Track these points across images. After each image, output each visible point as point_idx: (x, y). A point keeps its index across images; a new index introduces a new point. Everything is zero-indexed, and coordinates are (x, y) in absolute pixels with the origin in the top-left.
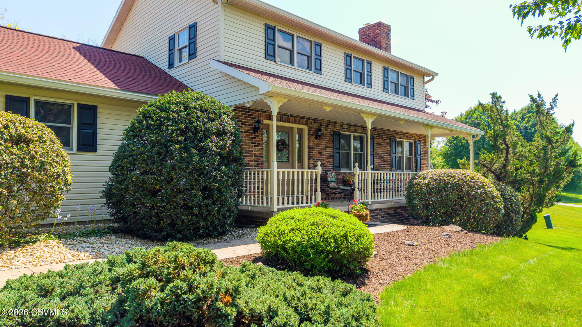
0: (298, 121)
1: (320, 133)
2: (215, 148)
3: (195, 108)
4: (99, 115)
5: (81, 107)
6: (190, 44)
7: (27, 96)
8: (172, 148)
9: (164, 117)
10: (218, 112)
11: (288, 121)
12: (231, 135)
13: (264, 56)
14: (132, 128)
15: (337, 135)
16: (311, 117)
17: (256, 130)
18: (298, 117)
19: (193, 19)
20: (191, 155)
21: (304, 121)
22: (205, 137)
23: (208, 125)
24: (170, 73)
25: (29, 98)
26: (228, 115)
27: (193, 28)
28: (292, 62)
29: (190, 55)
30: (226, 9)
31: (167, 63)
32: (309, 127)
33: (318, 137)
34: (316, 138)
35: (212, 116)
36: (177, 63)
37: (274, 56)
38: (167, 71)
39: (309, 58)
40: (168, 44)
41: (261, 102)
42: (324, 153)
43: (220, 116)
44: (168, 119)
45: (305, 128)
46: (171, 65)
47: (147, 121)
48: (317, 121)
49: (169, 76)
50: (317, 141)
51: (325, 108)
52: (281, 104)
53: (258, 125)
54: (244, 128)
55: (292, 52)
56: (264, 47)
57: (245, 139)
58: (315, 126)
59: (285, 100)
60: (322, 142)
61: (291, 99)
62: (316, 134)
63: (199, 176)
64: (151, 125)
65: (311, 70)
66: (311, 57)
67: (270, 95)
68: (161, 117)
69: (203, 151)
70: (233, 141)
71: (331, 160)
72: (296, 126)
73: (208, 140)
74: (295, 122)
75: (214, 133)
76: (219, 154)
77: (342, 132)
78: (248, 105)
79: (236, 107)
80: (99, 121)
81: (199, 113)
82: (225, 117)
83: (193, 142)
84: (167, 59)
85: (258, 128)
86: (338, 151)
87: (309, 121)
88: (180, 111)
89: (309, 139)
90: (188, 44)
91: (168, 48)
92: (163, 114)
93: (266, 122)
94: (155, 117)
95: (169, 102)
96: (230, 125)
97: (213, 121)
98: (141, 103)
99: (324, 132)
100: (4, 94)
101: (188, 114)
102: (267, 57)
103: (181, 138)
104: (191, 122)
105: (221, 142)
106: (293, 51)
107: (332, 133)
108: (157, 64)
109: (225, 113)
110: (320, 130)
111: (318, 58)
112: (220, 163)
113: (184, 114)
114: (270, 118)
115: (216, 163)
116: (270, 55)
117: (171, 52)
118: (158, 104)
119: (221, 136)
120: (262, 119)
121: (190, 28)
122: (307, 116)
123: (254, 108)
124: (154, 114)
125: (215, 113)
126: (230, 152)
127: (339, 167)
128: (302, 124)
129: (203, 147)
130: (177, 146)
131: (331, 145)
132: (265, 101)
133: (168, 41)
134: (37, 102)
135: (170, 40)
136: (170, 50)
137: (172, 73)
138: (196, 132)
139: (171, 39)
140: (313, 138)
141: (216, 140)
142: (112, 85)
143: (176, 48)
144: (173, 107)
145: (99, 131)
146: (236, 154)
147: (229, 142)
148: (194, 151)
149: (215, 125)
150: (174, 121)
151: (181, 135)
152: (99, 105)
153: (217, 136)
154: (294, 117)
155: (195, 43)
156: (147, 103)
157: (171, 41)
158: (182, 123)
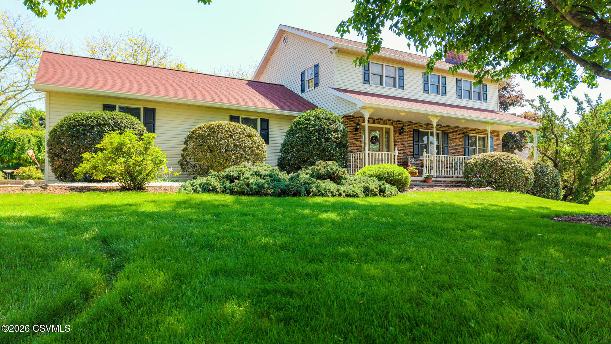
0: (386, 123)
1: (402, 131)
2: (333, 139)
3: (322, 118)
4: (270, 124)
5: (262, 120)
6: (315, 77)
7: (238, 115)
8: (313, 139)
9: (307, 124)
10: (334, 120)
11: (379, 123)
12: (341, 132)
13: (362, 81)
14: (291, 130)
15: (416, 132)
16: (395, 120)
17: (356, 129)
18: (386, 120)
19: (318, 61)
20: (321, 142)
21: (390, 123)
22: (328, 133)
23: (329, 127)
24: (302, 96)
25: (239, 117)
26: (340, 121)
27: (317, 67)
28: (381, 83)
29: (315, 84)
30: (338, 55)
31: (300, 89)
32: (394, 127)
33: (401, 133)
34: (400, 134)
35: (331, 122)
36: (306, 90)
37: (369, 81)
38: (300, 94)
39: (395, 79)
40: (300, 77)
41: (359, 112)
42: (406, 145)
43: (335, 122)
44: (309, 124)
45: (392, 127)
46: (303, 91)
47: (299, 126)
48: (400, 122)
49: (302, 98)
50: (400, 137)
51: (400, 113)
52: (371, 113)
53: (358, 127)
54: (349, 129)
55: (381, 77)
56: (362, 76)
57: (350, 135)
58: (399, 126)
59: (373, 110)
60: (405, 137)
61: (377, 109)
62: (400, 131)
63: (325, 153)
64: (301, 128)
65: (396, 87)
66: (396, 78)
67: (364, 108)
68: (306, 124)
69: (327, 140)
70: (343, 135)
71: (412, 150)
72: (385, 126)
73: (330, 134)
74: (384, 124)
75: (332, 131)
76: (336, 142)
77: (420, 130)
78: (351, 115)
79: (344, 116)
80: (270, 127)
81: (325, 121)
82: (338, 122)
83: (322, 136)
84: (300, 87)
85: (358, 129)
86: (418, 143)
87: (395, 123)
88: (315, 120)
89: (394, 135)
90: (314, 77)
91: (300, 79)
92: (307, 122)
93: (363, 124)
94: (303, 124)
95: (309, 116)
96: (341, 126)
97: (332, 124)
98: (295, 117)
99: (406, 129)
100: (229, 115)
101: (319, 122)
102: (365, 82)
103: (316, 134)
104: (321, 126)
105: (336, 135)
106: (383, 76)
107: (412, 130)
108: (292, 90)
109: (338, 120)
110: (402, 128)
111: (402, 77)
112: (336, 147)
113: (317, 121)
114: (364, 122)
115: (334, 146)
116: (366, 80)
117: (302, 82)
118: (304, 117)
119: (336, 132)
120: (361, 122)
121: (315, 67)
122: (393, 119)
123: (355, 115)
124: (303, 122)
125: (333, 120)
126: (341, 141)
127: (419, 155)
128: (389, 125)
129: (327, 138)
130: (315, 138)
131: (412, 139)
132: (361, 111)
133: (300, 75)
134: (243, 118)
135: (301, 75)
136: (302, 81)
137: (303, 95)
138: (324, 130)
139: (303, 74)
140: (397, 134)
141: (334, 134)
142: (276, 107)
143: (306, 79)
144: (312, 118)
145: (270, 133)
146: (344, 142)
147: (340, 136)
148: (323, 140)
149: (333, 127)
150: (313, 125)
151: (317, 132)
152: (270, 119)
153: (334, 132)
154: (382, 120)
155: (318, 76)
156: (297, 117)
157: (303, 75)
158: (317, 126)
